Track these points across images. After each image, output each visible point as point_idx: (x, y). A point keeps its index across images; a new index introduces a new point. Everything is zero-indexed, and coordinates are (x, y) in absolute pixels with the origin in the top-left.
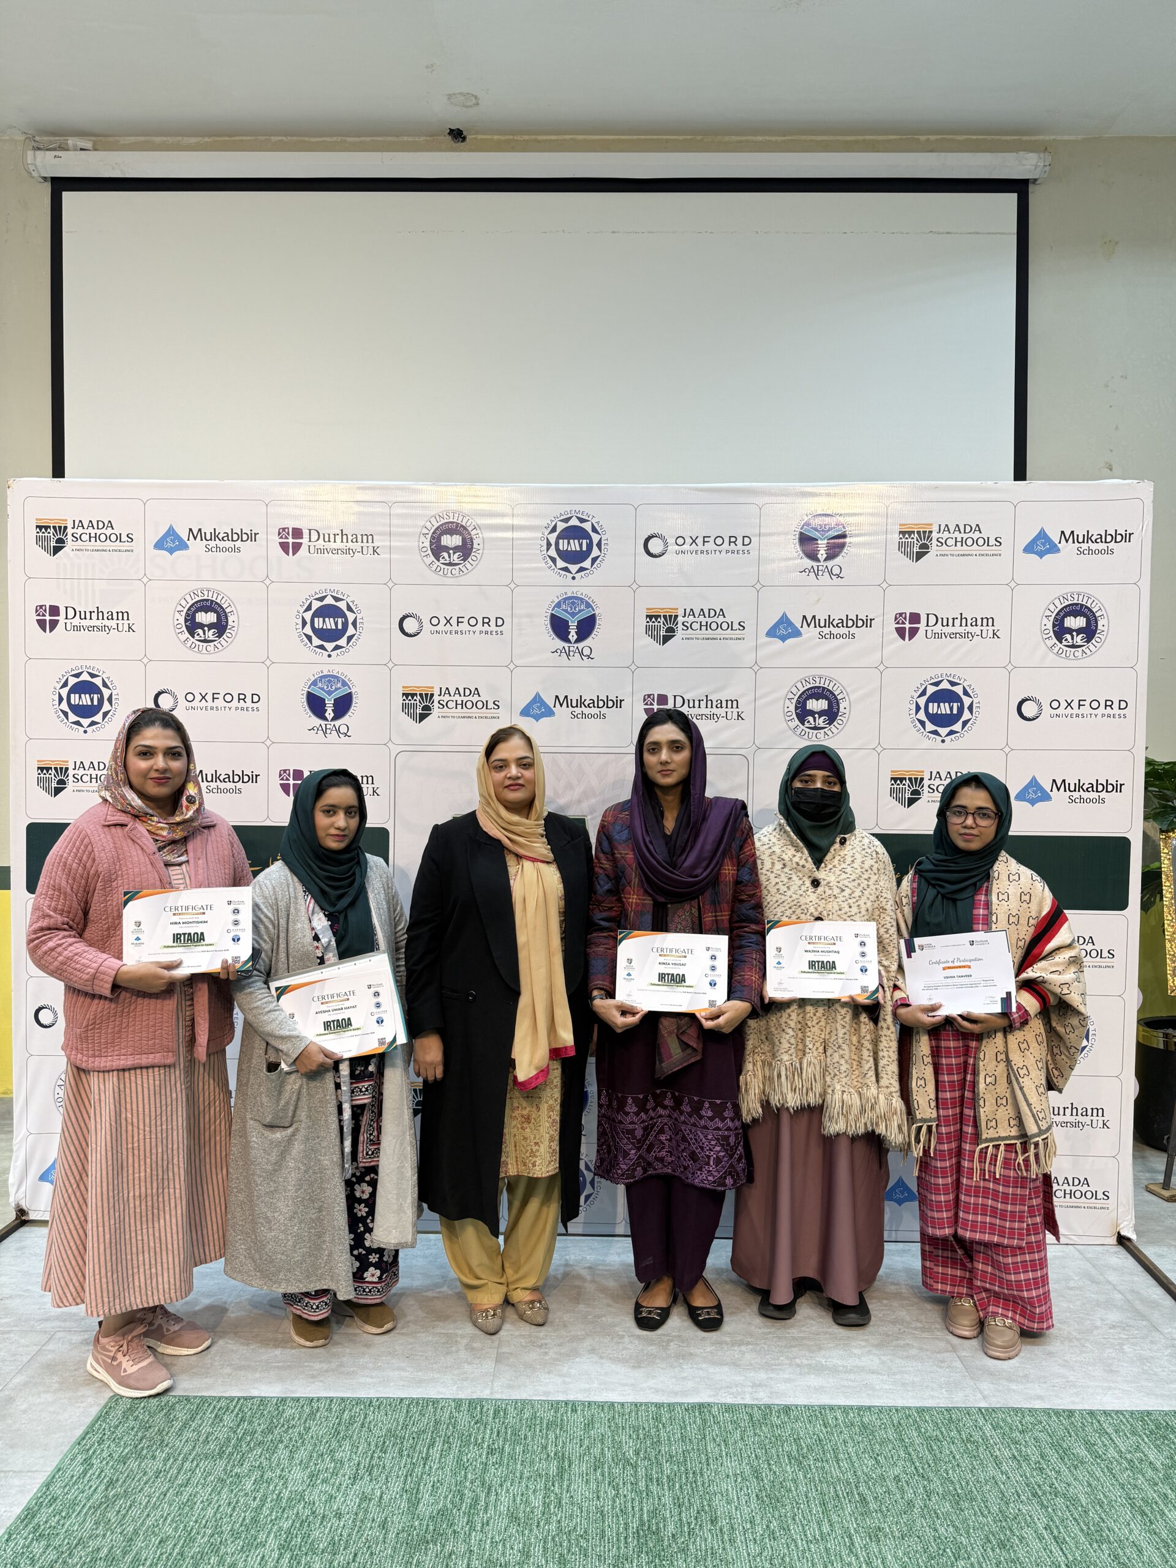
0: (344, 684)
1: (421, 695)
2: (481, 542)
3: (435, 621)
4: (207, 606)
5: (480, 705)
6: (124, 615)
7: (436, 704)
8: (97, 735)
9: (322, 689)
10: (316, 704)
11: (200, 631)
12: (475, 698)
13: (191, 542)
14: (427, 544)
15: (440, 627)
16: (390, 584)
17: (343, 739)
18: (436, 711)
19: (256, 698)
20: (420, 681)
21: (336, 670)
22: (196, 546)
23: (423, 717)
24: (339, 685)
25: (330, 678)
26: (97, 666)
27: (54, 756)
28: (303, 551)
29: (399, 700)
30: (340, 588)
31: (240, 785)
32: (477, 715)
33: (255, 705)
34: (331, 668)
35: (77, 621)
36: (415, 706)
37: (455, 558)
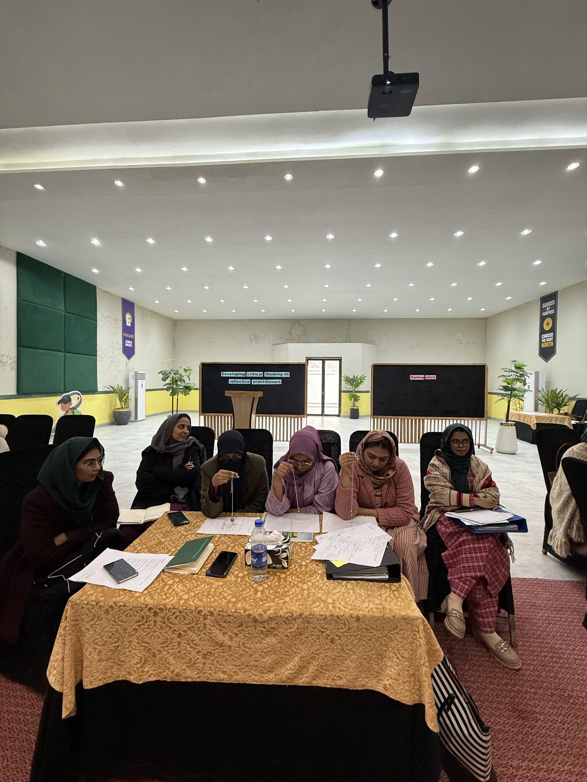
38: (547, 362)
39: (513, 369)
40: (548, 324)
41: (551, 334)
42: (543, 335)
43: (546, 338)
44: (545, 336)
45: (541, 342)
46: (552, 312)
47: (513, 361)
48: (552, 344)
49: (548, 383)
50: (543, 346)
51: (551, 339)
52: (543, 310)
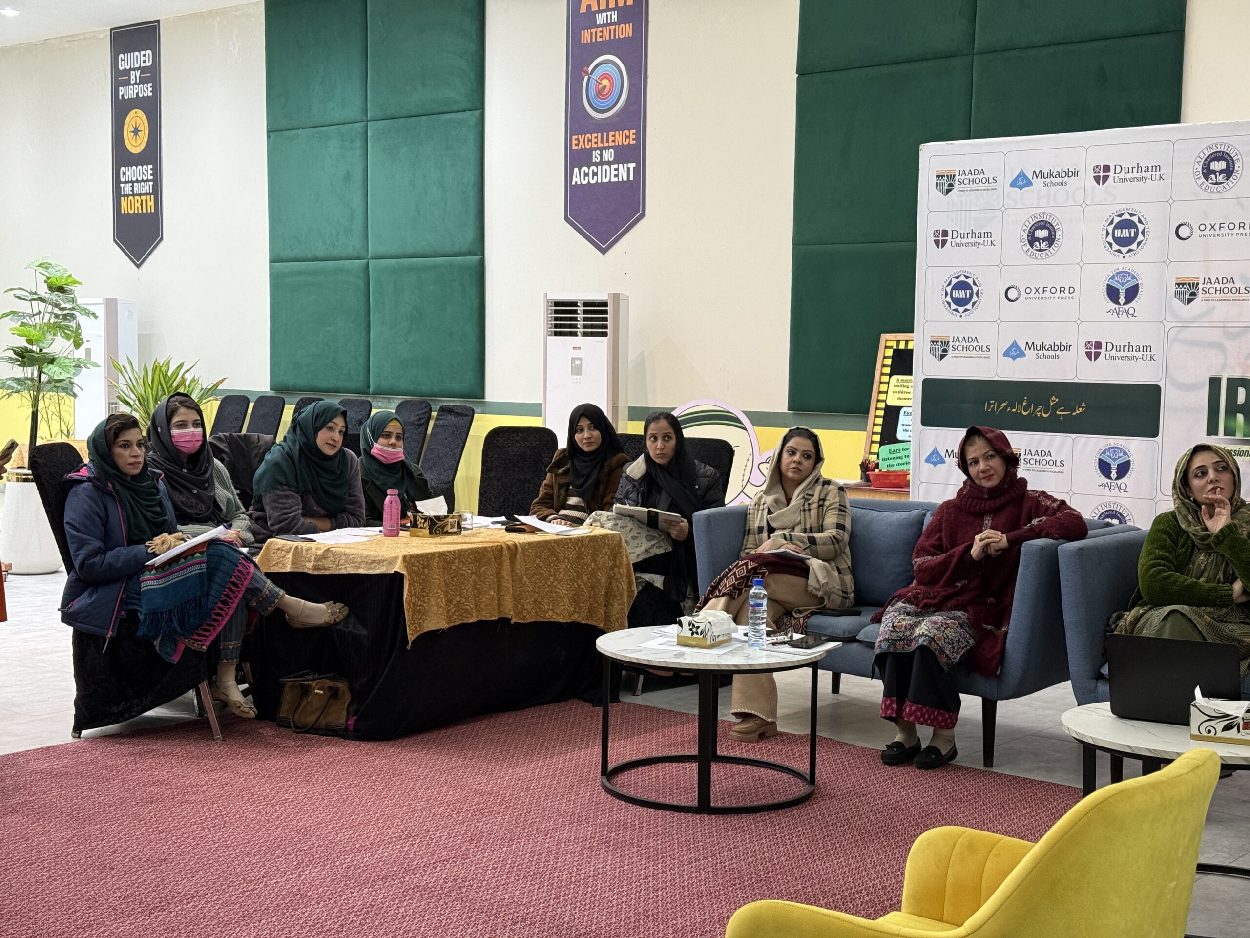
0: (1134, 277)
1: (1189, 284)
2: (1241, 165)
3: (1202, 227)
4: (1042, 225)
5: (1234, 290)
6: (988, 234)
7: (1200, 291)
8: (969, 318)
9: (1118, 282)
10: (1112, 293)
11: (1037, 243)
12: (1231, 286)
13: (1034, 181)
14: (1200, 169)
15: (1207, 232)
16: (1170, 201)
17: (1131, 319)
18: (1200, 296)
19: (1072, 290)
20: (1189, 273)
21: (1129, 267)
22: (1038, 183)
23: (1190, 301)
24: (1130, 278)
25: (1124, 274)
26: (971, 271)
27: (940, 332)
28: (1110, 181)
29: (1173, 288)
30: (1136, 207)
31: (1058, 353)
32: (1232, 299)
33: (1071, 295)
34: (1125, 266)
35: (958, 240)
36: (1184, 293)
37: (1221, 178)
38: (138, 266)
39: (43, 291)
40: (136, 131)
41: (146, 171)
42: (123, 169)
43: (132, 182)
44: (129, 173)
45: (118, 195)
46: (146, 90)
47: (40, 265)
48: (151, 204)
49: (145, 342)
50: (125, 208)
51: (147, 188)
52: (119, 78)
